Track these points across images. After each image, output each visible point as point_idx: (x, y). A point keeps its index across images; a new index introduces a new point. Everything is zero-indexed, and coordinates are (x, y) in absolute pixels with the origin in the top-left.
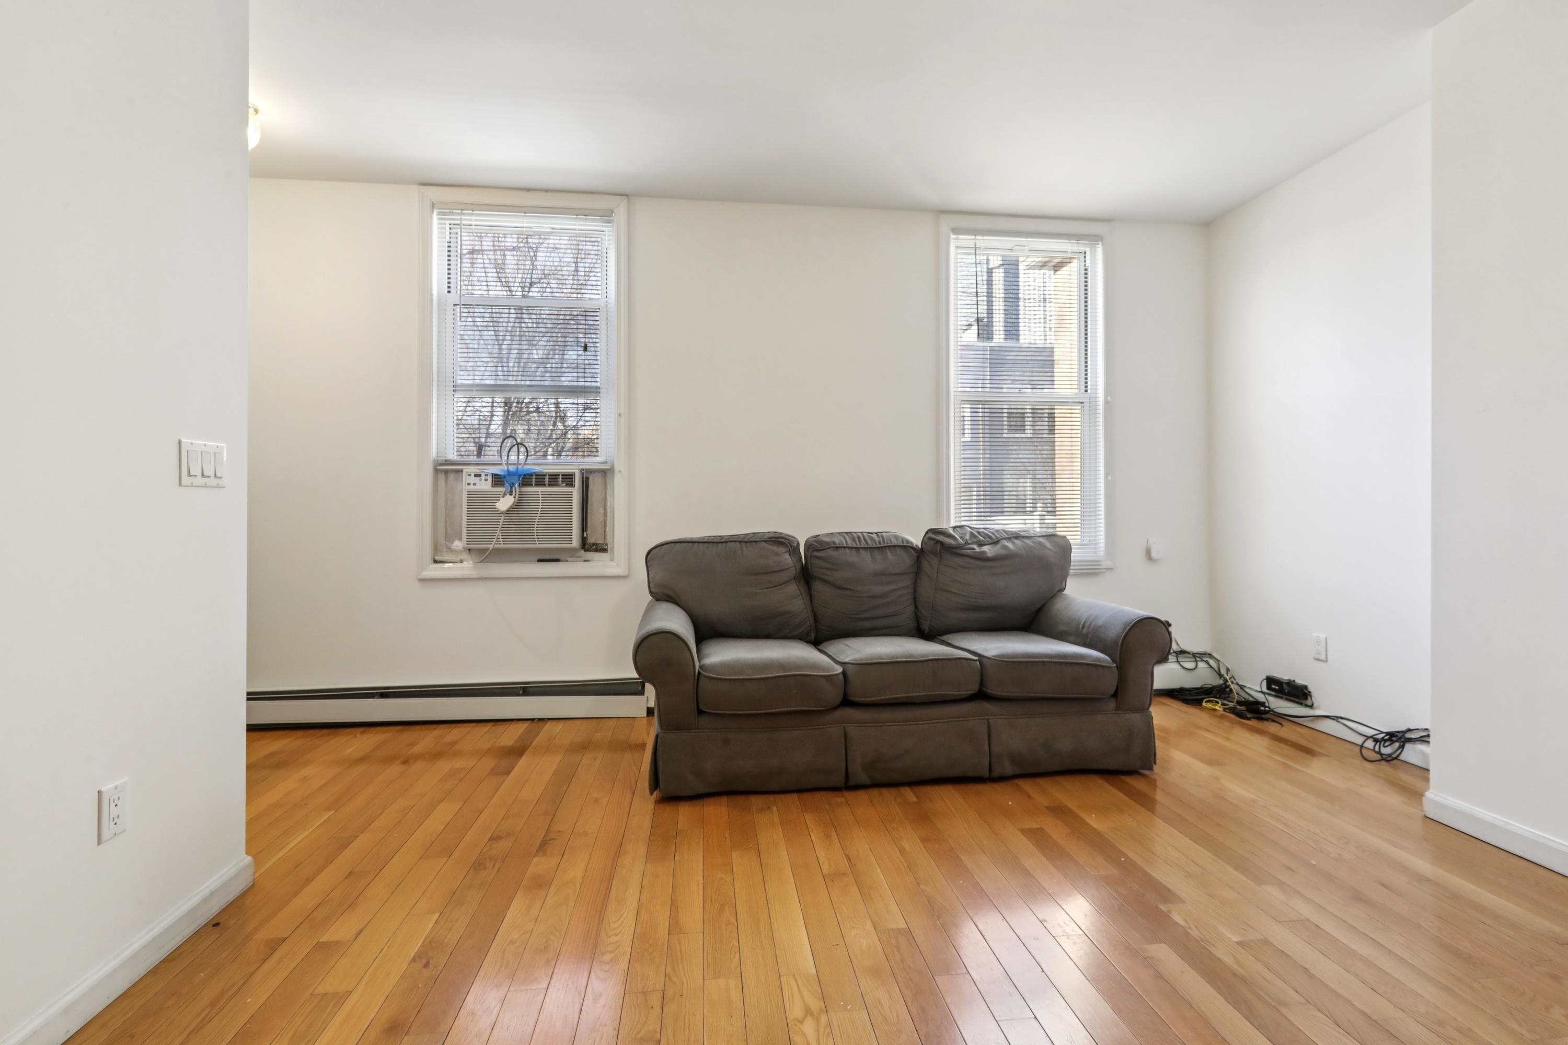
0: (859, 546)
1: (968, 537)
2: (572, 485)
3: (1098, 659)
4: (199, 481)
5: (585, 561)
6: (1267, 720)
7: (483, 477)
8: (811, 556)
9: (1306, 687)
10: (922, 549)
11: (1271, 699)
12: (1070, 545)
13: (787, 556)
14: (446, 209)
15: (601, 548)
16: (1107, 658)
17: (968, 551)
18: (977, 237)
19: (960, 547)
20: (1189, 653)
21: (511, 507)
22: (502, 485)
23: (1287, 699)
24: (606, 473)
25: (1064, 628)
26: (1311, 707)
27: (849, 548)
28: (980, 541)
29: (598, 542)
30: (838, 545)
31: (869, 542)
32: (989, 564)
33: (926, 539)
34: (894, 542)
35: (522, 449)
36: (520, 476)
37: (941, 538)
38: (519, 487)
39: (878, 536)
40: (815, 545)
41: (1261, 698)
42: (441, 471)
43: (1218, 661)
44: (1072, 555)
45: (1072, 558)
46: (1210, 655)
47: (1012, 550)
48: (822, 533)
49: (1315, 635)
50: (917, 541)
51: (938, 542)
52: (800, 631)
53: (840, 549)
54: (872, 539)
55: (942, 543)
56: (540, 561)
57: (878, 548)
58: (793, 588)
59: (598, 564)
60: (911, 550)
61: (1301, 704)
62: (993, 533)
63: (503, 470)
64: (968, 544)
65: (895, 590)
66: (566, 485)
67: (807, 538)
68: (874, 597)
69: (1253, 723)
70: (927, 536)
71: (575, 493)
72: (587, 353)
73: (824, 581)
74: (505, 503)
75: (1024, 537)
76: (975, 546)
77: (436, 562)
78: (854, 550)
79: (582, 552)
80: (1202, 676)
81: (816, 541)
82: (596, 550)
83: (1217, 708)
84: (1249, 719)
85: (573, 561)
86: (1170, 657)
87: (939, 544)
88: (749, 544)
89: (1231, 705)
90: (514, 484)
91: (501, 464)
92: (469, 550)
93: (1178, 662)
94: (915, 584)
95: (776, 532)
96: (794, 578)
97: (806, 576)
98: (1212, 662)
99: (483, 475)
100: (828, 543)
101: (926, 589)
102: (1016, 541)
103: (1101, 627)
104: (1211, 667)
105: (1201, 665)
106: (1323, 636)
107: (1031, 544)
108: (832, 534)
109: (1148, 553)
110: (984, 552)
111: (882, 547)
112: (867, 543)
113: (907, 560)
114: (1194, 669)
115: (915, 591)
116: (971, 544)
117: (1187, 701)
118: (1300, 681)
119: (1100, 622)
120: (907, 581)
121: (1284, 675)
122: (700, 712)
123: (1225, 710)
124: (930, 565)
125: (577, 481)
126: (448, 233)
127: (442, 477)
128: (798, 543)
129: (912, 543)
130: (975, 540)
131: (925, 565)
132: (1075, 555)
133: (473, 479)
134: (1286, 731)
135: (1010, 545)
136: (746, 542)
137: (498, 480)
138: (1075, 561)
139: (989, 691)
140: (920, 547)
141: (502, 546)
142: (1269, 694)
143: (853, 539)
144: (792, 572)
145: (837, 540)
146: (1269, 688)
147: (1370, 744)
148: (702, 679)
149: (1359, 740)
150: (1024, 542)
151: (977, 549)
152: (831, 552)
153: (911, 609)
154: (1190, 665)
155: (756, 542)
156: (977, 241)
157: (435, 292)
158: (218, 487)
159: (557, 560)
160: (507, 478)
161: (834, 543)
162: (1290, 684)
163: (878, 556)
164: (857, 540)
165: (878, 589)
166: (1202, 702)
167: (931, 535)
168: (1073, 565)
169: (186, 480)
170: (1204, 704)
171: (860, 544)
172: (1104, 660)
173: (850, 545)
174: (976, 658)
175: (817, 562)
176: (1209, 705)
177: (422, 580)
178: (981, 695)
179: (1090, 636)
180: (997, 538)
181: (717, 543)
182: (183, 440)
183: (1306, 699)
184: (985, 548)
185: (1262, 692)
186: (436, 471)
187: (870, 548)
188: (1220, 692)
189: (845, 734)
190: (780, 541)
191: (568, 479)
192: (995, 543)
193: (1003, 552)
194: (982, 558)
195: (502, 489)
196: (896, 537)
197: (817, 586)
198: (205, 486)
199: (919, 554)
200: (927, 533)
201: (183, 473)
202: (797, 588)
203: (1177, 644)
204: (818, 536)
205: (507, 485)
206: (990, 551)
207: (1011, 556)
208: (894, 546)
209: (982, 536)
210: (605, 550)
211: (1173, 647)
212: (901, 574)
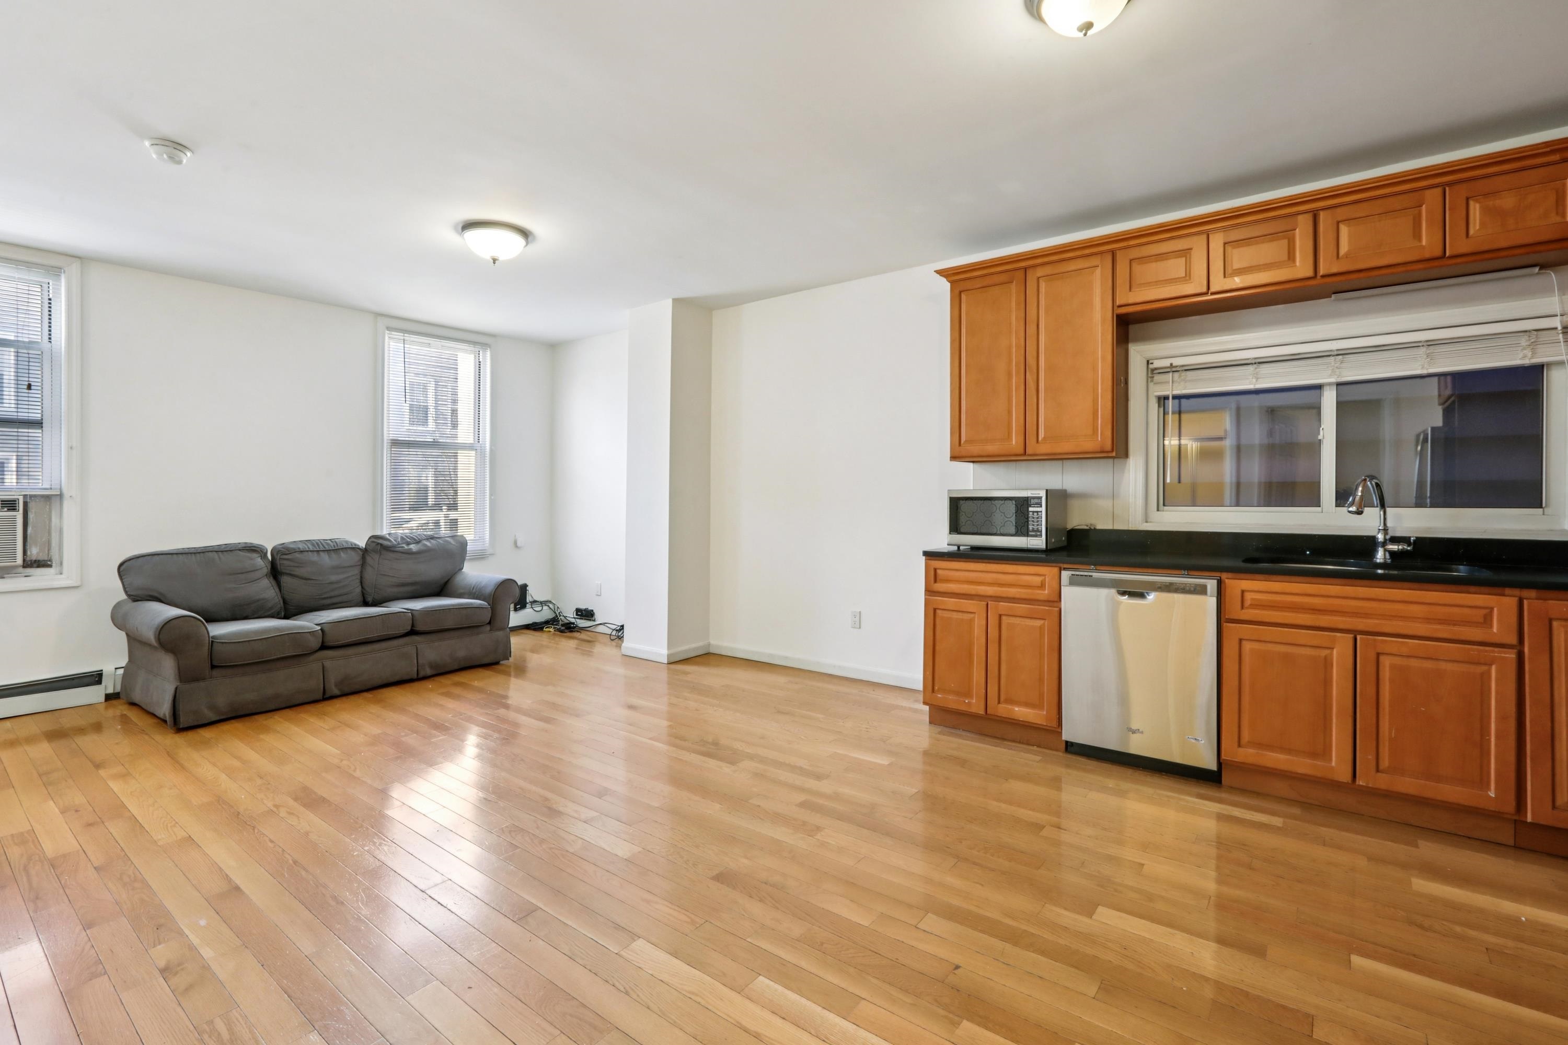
0: (318, 549)
1: (399, 540)
2: (15, 510)
3: (481, 604)
5: (26, 576)
6: (575, 632)
8: (280, 559)
9: (592, 611)
10: (365, 548)
11: (578, 620)
12: (466, 541)
13: (259, 560)
15: (45, 564)
16: (486, 603)
17: (400, 548)
19: (394, 546)
20: (538, 602)
23: (585, 619)
24: (56, 497)
25: (462, 591)
26: (594, 621)
27: (311, 551)
28: (407, 542)
29: (42, 559)
30: (302, 550)
31: (326, 546)
32: (415, 556)
33: (369, 542)
34: (345, 545)
37: (380, 541)
39: (332, 541)
40: (280, 551)
41: (573, 620)
43: (554, 604)
44: (468, 547)
45: (468, 549)
46: (550, 602)
47: (428, 546)
48: (287, 541)
49: (597, 582)
50: (362, 544)
51: (378, 544)
52: (272, 611)
53: (304, 553)
54: (328, 544)
55: (381, 545)
57: (333, 550)
58: (265, 582)
59: (40, 577)
60: (358, 550)
61: (590, 620)
62: (415, 536)
64: (399, 544)
65: (346, 578)
66: (8, 509)
67: (274, 545)
68: (331, 583)
69: (568, 634)
70: (370, 540)
71: (19, 516)
72: (30, 391)
73: (291, 575)
75: (437, 538)
76: (404, 545)
78: (315, 553)
79: (21, 570)
80: (545, 614)
81: (283, 548)
82: (38, 566)
83: (551, 630)
84: (566, 633)
85: (11, 577)
86: (527, 605)
87: (379, 546)
88: (224, 552)
89: (558, 627)
93: (532, 608)
94: (361, 572)
95: (246, 543)
96: (266, 575)
97: (274, 572)
98: (551, 606)
100: (294, 549)
101: (369, 575)
102: (432, 541)
103: (483, 587)
104: (550, 608)
105: (545, 608)
106: (600, 582)
107: (441, 542)
108: (294, 542)
109: (515, 543)
110: (411, 549)
111: (336, 549)
112: (325, 548)
113: (355, 558)
114: (542, 610)
115: (361, 577)
116: (402, 544)
117: (535, 630)
118: (590, 608)
119: (483, 584)
120: (356, 571)
121: (583, 606)
122: (213, 667)
123: (555, 631)
124: (373, 559)
125: (21, 506)
128: (267, 550)
129: (358, 546)
130: (404, 541)
131: (369, 559)
132: (469, 548)
134: (583, 636)
135: (428, 544)
136: (222, 551)
138: (469, 551)
139: (418, 629)
140: (364, 547)
142: (577, 618)
143: (313, 545)
144: (262, 570)
145: (301, 546)
146: (577, 615)
147: (614, 633)
148: (215, 644)
149: (609, 632)
150: (436, 541)
151: (406, 547)
152: (297, 555)
153: (359, 590)
154: (539, 609)
156: (405, 337)
161: (299, 548)
162: (586, 610)
163: (333, 555)
164: (316, 546)
165: (334, 578)
166: (543, 628)
167: (373, 540)
168: (469, 554)
170: (544, 629)
171: (319, 548)
172: (484, 605)
173: (311, 549)
174: (409, 611)
175: (285, 562)
176: (547, 629)
178: (413, 632)
179: (477, 593)
180: (419, 539)
183: (593, 617)
184: (412, 546)
185: (575, 618)
187: (327, 550)
188: (553, 621)
189: (323, 666)
190: (253, 549)
192: (418, 543)
193: (422, 548)
194: (410, 553)
196: (347, 542)
197: (285, 580)
199: (365, 552)
200: (370, 538)
202: (269, 582)
203: (532, 597)
204: (284, 544)
206: (413, 547)
207: (428, 550)
208: (345, 548)
209: (409, 539)
210: (50, 566)
211: (529, 599)
212: (351, 566)
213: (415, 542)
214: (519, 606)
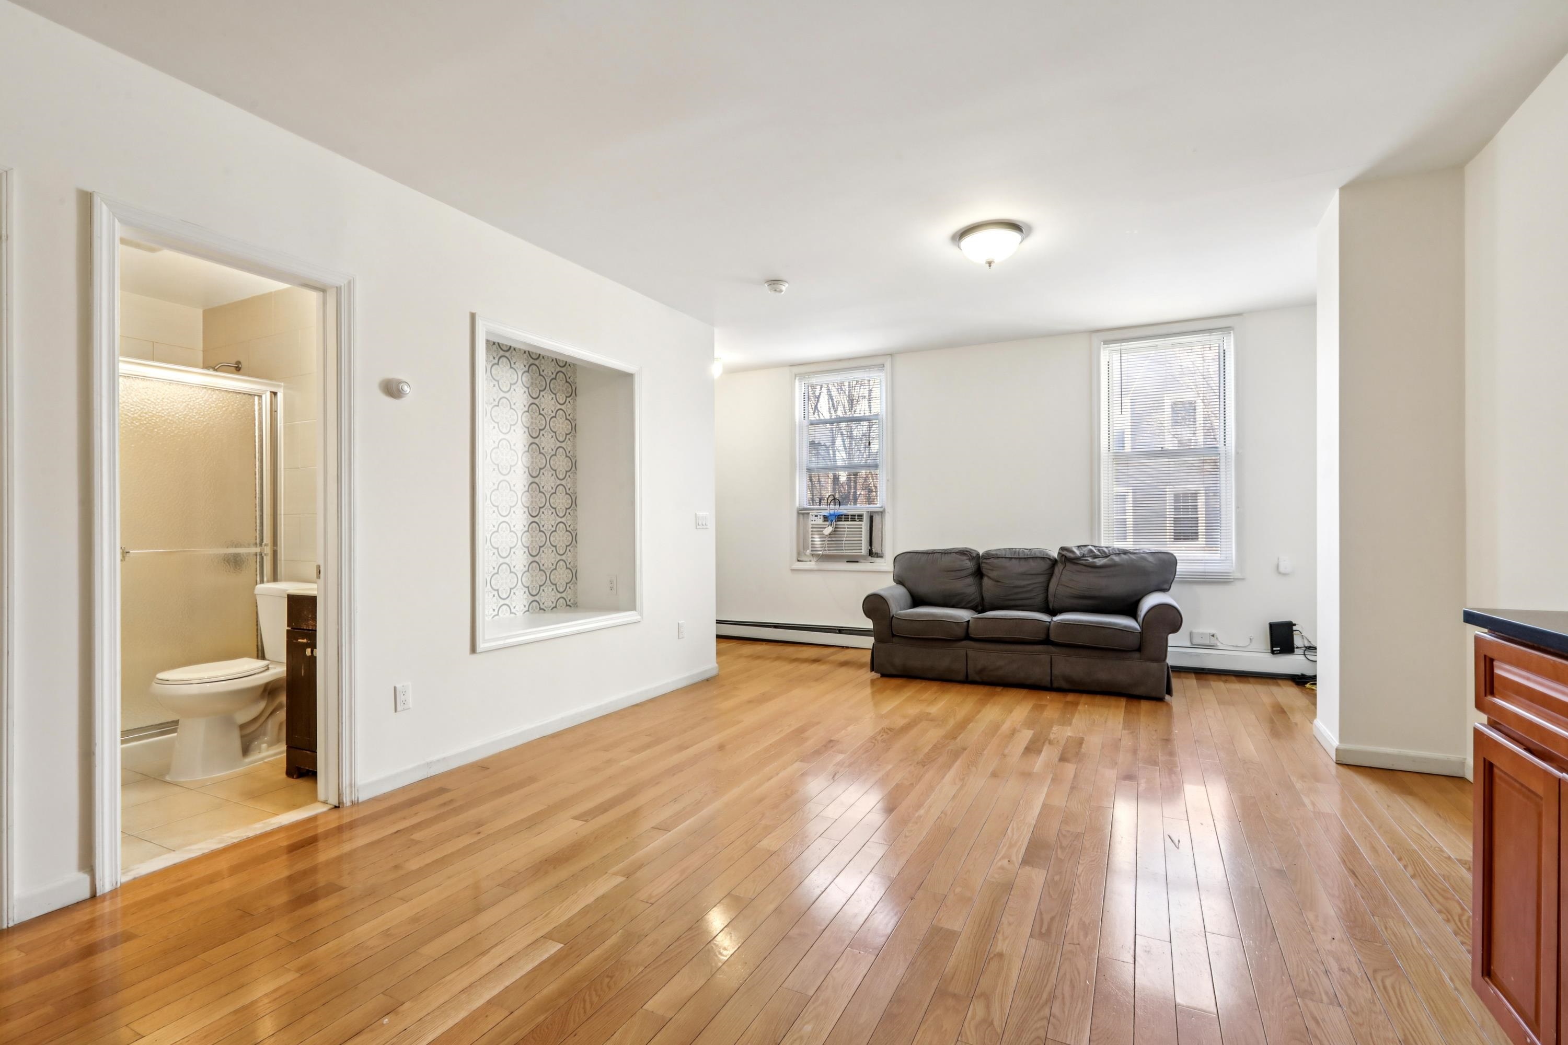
0: (1013, 557)
1: (1086, 552)
2: (862, 521)
4: (701, 527)
5: (869, 562)
7: (819, 517)
8: (984, 562)
10: (1057, 560)
12: (1176, 560)
13: (967, 562)
14: (802, 376)
15: (879, 556)
16: (1138, 627)
17: (1082, 561)
18: (1122, 344)
19: (1078, 558)
21: (831, 532)
22: (828, 521)
24: (882, 513)
27: (1005, 558)
28: (1095, 555)
29: (878, 552)
30: (1001, 556)
31: (1021, 555)
32: (1097, 570)
33: (1060, 554)
34: (1039, 555)
35: (837, 501)
36: (836, 516)
37: (1068, 553)
38: (835, 521)
40: (988, 556)
42: (801, 513)
44: (1178, 567)
47: (1115, 561)
48: (991, 548)
50: (1055, 554)
51: (1063, 555)
52: (971, 604)
54: (1023, 552)
55: (1068, 557)
56: (847, 562)
58: (970, 580)
59: (876, 564)
60: (1048, 560)
63: (827, 513)
64: (1086, 557)
65: (1031, 584)
66: (859, 520)
67: (984, 551)
68: (1016, 587)
70: (1060, 552)
71: (865, 524)
73: (989, 577)
74: (828, 530)
76: (1092, 558)
77: (799, 561)
78: (1010, 559)
79: (870, 558)
81: (986, 554)
82: (877, 557)
85: (864, 562)
86: (1297, 650)
87: (1064, 557)
90: (833, 521)
91: (827, 510)
92: (813, 555)
93: (1305, 655)
94: (1047, 581)
95: (964, 548)
96: (971, 574)
97: (979, 573)
99: (819, 516)
100: (993, 555)
101: (1054, 585)
102: (1123, 556)
107: (1134, 558)
108: (1000, 549)
110: (1094, 562)
111: (1029, 558)
112: (1019, 555)
113: (1044, 566)
115: (1046, 585)
116: (1087, 557)
120: (1042, 579)
122: (893, 636)
124: (1058, 569)
125: (866, 518)
126: (803, 387)
127: (801, 516)
128: (977, 554)
129: (1049, 555)
130: (1091, 555)
131: (1056, 570)
132: (1180, 568)
133: (814, 518)
135: (1118, 558)
137: (826, 518)
138: (1179, 572)
140: (1057, 558)
141: (828, 553)
143: (1012, 553)
144: (970, 571)
145: (998, 553)
148: (894, 620)
150: (1129, 556)
152: (994, 560)
153: (1042, 596)
155: (950, 553)
156: (1122, 347)
157: (797, 421)
158: (707, 528)
159: (857, 562)
160: (830, 517)
163: (1022, 562)
164: (1014, 553)
165: (1019, 583)
166: (1306, 684)
168: (1178, 575)
169: (698, 527)
170: (1308, 685)
172: (1133, 628)
173: (1008, 556)
175: (985, 565)
177: (793, 570)
180: (1110, 553)
181: (930, 553)
182: (697, 513)
184: (1095, 560)
186: (799, 513)
187: (1019, 558)
189: (967, 654)
190: (965, 553)
191: (860, 517)
192: (1107, 557)
193: (1110, 563)
194: (1093, 567)
195: (828, 523)
196: (1040, 552)
197: (984, 580)
198: (703, 528)
199: (1054, 562)
200: (1059, 549)
201: (697, 524)
202: (973, 580)
204: (989, 550)
205: (829, 521)
206: (1100, 562)
207: (1114, 565)
208: (1037, 557)
209: (1100, 552)
210: (882, 557)
211: (1298, 641)
212: (1038, 574)
213: (1105, 556)
214: (1279, 649)
